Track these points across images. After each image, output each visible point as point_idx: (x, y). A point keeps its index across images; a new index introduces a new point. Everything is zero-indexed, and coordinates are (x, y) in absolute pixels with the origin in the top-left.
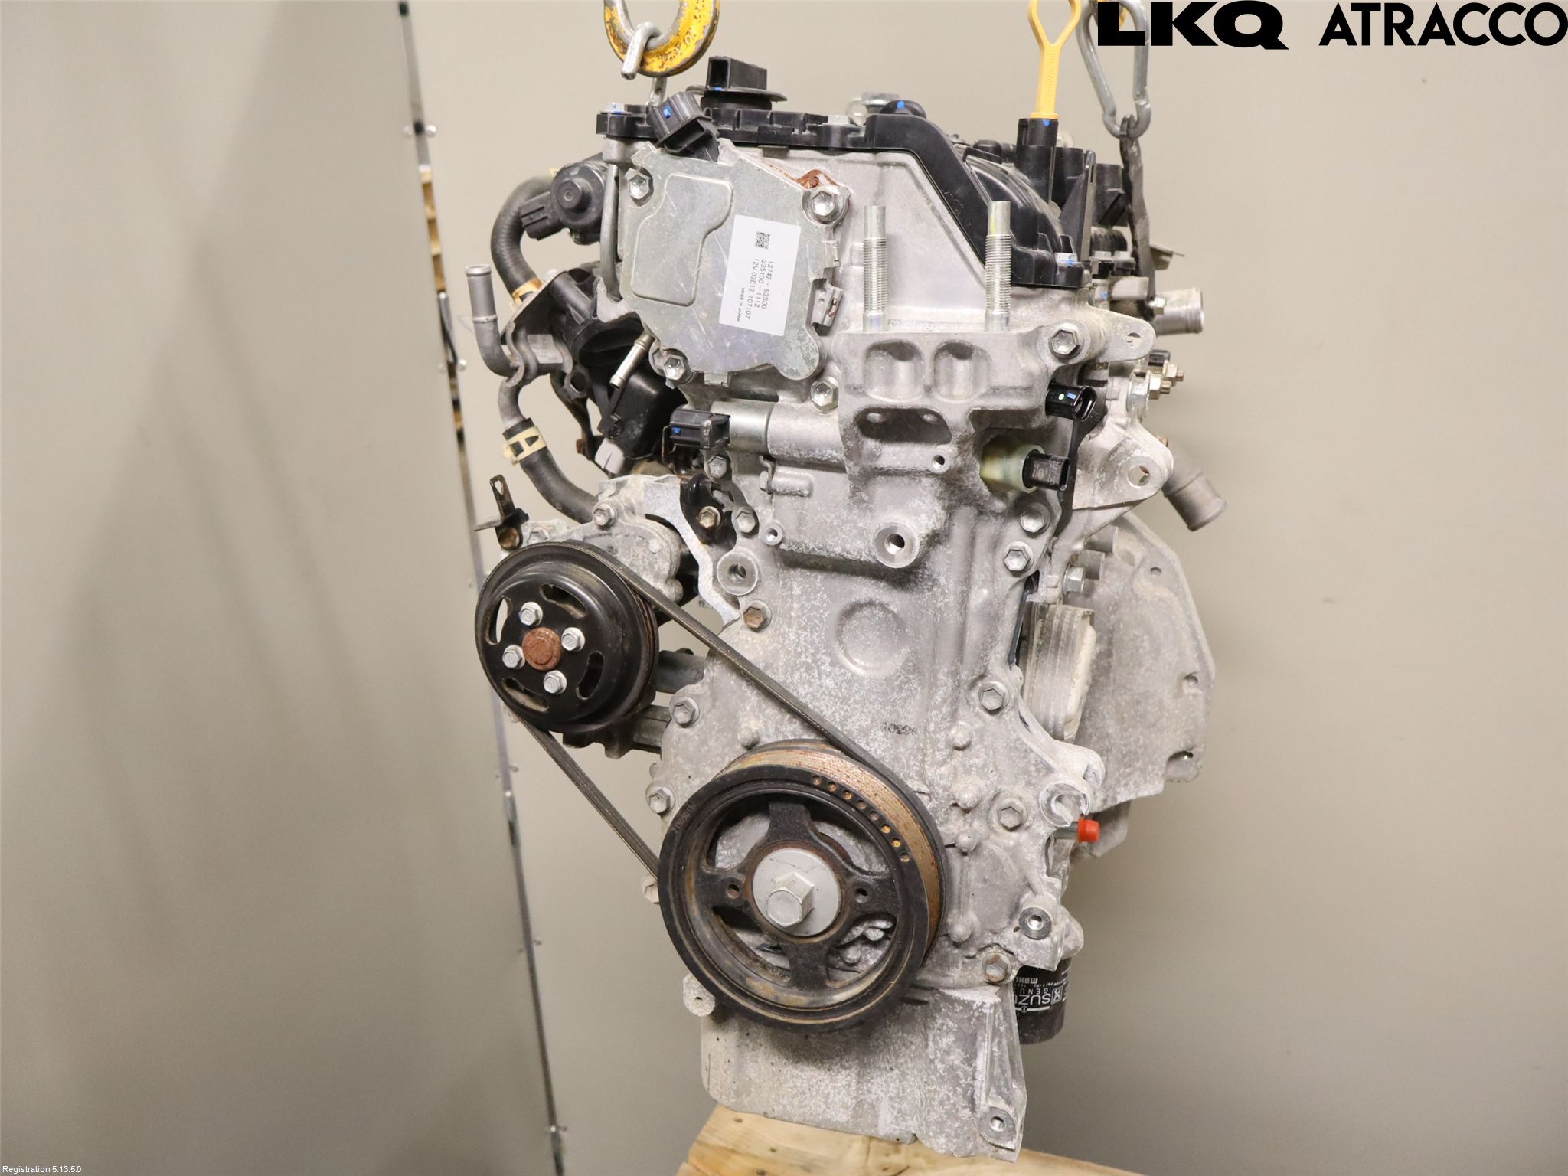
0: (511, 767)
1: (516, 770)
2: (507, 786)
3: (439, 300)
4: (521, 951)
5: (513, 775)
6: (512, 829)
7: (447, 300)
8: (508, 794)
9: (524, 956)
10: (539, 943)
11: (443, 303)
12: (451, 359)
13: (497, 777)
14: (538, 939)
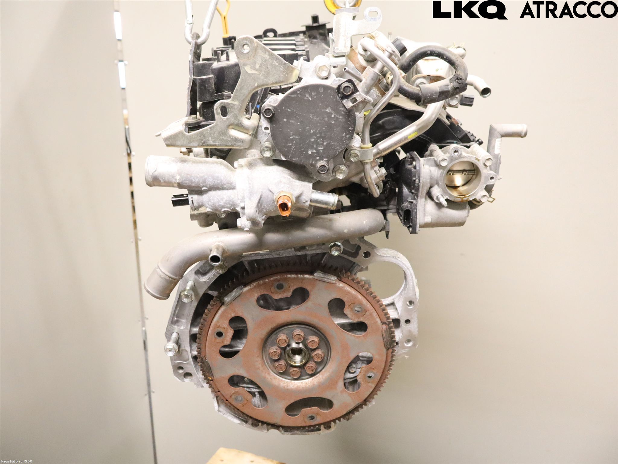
0: (146, 318)
1: (147, 319)
2: (144, 325)
3: (125, 128)
4: (146, 395)
5: (146, 321)
6: (145, 343)
7: (128, 128)
8: (144, 329)
9: (147, 397)
10: (154, 392)
11: (127, 130)
12: (129, 151)
13: (139, 321)
14: (154, 390)
